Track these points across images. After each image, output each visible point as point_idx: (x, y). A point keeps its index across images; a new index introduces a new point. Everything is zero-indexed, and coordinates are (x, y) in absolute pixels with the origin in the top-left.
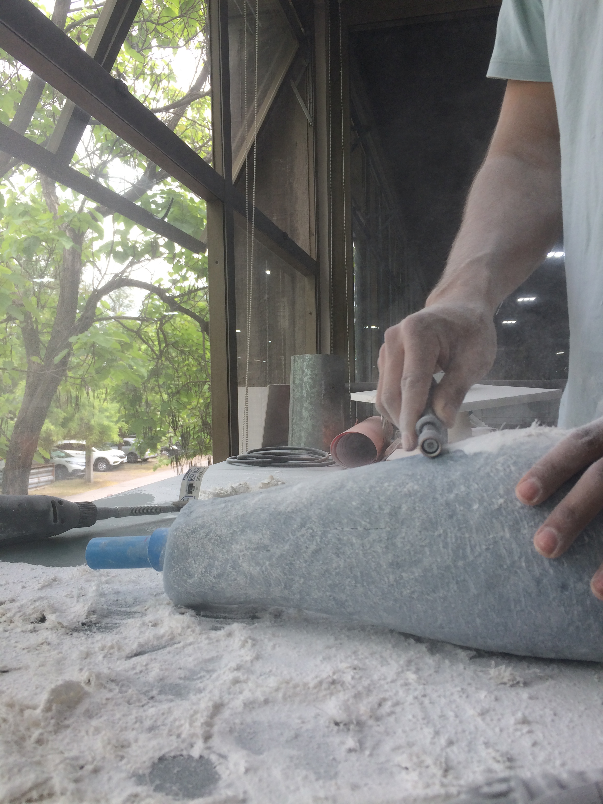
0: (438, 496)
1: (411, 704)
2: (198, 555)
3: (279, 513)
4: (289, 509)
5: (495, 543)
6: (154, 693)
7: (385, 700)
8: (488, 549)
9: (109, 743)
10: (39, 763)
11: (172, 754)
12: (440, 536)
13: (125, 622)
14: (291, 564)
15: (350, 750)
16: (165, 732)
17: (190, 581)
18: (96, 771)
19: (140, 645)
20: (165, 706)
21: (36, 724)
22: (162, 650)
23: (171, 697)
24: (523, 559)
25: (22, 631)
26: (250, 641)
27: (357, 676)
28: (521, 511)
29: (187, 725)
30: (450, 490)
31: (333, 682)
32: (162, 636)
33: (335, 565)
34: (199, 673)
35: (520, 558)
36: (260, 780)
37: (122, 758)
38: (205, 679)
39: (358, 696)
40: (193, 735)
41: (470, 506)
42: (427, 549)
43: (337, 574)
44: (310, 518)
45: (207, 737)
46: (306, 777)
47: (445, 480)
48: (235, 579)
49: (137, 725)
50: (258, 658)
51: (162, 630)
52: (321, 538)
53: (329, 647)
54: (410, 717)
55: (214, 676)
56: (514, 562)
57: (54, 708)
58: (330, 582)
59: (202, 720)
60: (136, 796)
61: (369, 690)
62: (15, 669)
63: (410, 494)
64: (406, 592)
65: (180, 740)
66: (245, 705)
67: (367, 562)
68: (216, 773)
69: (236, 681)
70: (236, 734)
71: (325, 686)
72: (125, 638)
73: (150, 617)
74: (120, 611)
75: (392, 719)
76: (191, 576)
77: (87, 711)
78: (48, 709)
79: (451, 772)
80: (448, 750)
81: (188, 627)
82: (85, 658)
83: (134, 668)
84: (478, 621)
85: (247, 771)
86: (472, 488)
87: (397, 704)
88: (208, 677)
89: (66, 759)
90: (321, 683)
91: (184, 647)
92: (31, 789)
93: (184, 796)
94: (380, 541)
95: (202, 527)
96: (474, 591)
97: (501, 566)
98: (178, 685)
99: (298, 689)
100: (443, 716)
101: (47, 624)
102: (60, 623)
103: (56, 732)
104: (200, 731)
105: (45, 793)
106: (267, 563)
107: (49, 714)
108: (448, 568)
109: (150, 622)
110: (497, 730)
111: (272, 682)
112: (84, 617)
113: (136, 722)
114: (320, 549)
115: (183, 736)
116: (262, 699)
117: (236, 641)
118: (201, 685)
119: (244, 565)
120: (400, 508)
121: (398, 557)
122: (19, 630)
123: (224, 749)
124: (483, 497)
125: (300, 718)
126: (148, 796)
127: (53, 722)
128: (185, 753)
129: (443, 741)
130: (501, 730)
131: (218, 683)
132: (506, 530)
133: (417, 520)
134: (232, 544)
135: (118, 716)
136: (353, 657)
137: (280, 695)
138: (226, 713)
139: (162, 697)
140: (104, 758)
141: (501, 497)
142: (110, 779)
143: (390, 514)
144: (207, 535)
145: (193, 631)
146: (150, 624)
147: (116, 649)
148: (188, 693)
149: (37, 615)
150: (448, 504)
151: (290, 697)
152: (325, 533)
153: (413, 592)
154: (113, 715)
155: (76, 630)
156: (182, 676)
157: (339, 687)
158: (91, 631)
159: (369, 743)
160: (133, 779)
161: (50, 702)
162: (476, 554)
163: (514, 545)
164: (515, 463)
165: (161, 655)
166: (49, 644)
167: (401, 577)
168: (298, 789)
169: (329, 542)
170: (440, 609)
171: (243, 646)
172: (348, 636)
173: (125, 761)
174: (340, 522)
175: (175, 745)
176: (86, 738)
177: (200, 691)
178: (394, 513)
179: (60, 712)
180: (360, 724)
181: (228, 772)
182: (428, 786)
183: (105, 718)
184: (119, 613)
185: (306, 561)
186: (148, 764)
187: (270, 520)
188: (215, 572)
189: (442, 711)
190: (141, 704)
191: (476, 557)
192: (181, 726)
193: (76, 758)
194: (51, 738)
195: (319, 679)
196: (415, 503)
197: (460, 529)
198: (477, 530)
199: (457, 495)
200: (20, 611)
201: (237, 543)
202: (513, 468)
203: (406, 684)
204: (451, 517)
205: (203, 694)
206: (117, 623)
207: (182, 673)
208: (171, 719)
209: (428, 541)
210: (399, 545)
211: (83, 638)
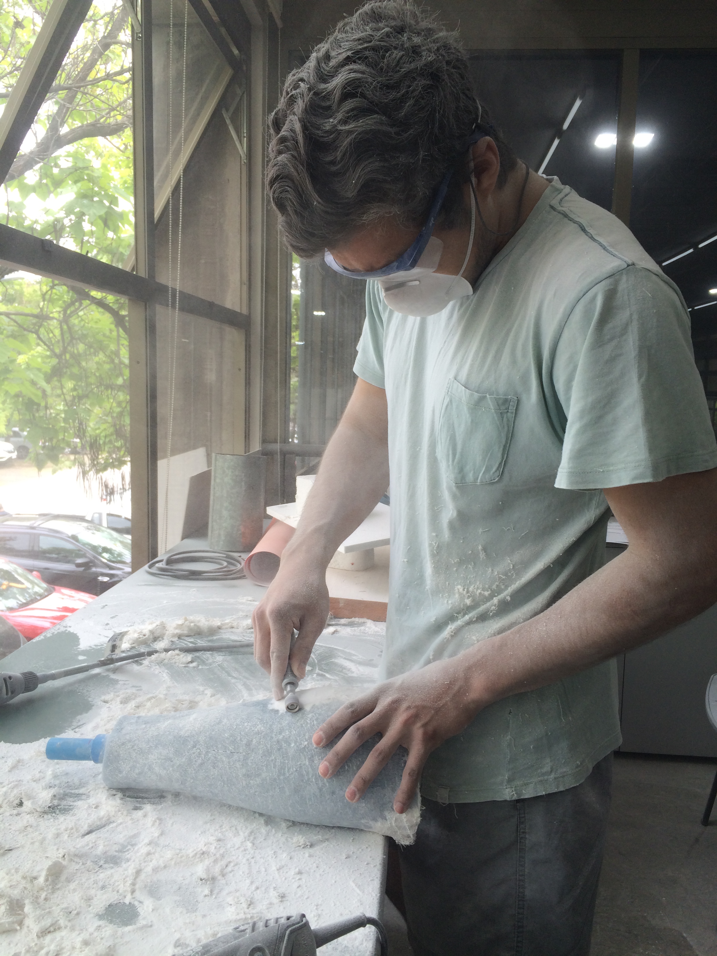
0: (274, 736)
1: (244, 864)
2: (126, 759)
3: (180, 737)
4: (186, 735)
5: (301, 767)
6: (102, 862)
7: (230, 862)
8: (297, 770)
9: (82, 899)
10: (49, 912)
11: (115, 903)
12: (272, 760)
13: (75, 804)
14: (185, 770)
15: (206, 896)
16: (111, 889)
17: (121, 776)
18: (78, 914)
19: (90, 826)
20: (109, 872)
21: (42, 889)
22: (103, 829)
23: (112, 865)
24: (314, 777)
25: (11, 815)
26: (158, 821)
27: (218, 846)
28: (315, 750)
29: (122, 885)
30: (280, 733)
31: (203, 853)
32: (103, 818)
33: (212, 773)
34: (127, 846)
35: (312, 776)
36: (159, 915)
37: (90, 906)
38: (130, 851)
39: (216, 861)
40: (125, 891)
41: (290, 744)
42: (264, 768)
43: (213, 778)
44: (199, 742)
45: (133, 892)
46: (181, 912)
47: (279, 726)
48: (150, 777)
49: (95, 885)
50: (162, 834)
51: (102, 813)
52: (205, 756)
53: (206, 823)
54: (241, 873)
55: (136, 848)
56: (309, 779)
57: (50, 879)
58: (209, 783)
59: (130, 882)
60: (100, 926)
61: (223, 856)
62: (16, 848)
63: (258, 733)
64: (252, 791)
65: (119, 894)
66: (153, 870)
67: (231, 773)
68: (138, 912)
69: (149, 854)
70: (148, 889)
71: (198, 856)
72: (79, 820)
73: (92, 801)
74: (71, 793)
75: (231, 875)
76: (120, 772)
77: (67, 878)
78: (47, 880)
79: (252, 905)
80: (255, 893)
81: (119, 811)
82: (57, 838)
83: (88, 845)
84: (290, 809)
85: (153, 910)
86: (292, 733)
87: (236, 865)
88: (132, 849)
89: (63, 909)
90: (196, 854)
91: (117, 826)
92: (50, 926)
93: (122, 925)
94: (239, 761)
95: (130, 741)
96: (288, 793)
97: (302, 781)
98: (115, 856)
99: (183, 858)
100: (259, 872)
101: (24, 808)
102: (34, 809)
103: (53, 892)
104: (129, 889)
105: (57, 928)
106: (171, 769)
107: (47, 883)
108: (275, 779)
109: (93, 805)
110: (284, 878)
111: (169, 854)
112: (49, 802)
113: (94, 884)
114: (204, 763)
115: (120, 892)
116: (163, 865)
117: (149, 821)
118: (128, 856)
119: (156, 768)
120: (252, 741)
121: (249, 771)
122: (8, 814)
123: (142, 898)
124: (297, 739)
125: (182, 877)
126: (106, 926)
127: (50, 887)
128: (121, 901)
129: (253, 887)
130: (285, 879)
131: (139, 854)
132: (307, 760)
133: (260, 750)
134: (149, 754)
135: (84, 880)
136: (219, 831)
137: (173, 863)
138: (143, 876)
139: (106, 866)
140: (80, 907)
141: (306, 741)
142: (85, 918)
143: (246, 745)
144: (132, 747)
145: (122, 814)
146: (94, 806)
147: (74, 830)
148: (121, 862)
149: (17, 801)
150: (278, 742)
151: (178, 863)
152: (207, 753)
153: (256, 792)
154: (81, 880)
155: (45, 812)
156: (117, 849)
157: (206, 856)
158: (55, 812)
159: (215, 892)
160: (97, 917)
161: (47, 876)
162: (291, 773)
163: (310, 770)
164: (317, 719)
165: (103, 833)
166: (31, 826)
167: (250, 783)
168: (177, 919)
169: (209, 759)
170: (270, 801)
171: (153, 825)
172: (219, 813)
173: (91, 908)
174: (217, 747)
175: (117, 897)
176: (69, 895)
177: (128, 860)
178: (248, 744)
179: (53, 881)
180: (214, 879)
181: (143, 911)
182: (238, 914)
183: (77, 882)
184: (71, 795)
185: (195, 770)
186: (103, 909)
187: (174, 741)
188: (137, 771)
189: (259, 868)
190: (96, 871)
191: (290, 775)
192: (118, 885)
193: (67, 908)
194: (52, 897)
195: (195, 852)
196: (260, 739)
197: (283, 757)
198: (292, 759)
199: (284, 736)
200: (5, 799)
201: (152, 754)
202: (315, 722)
203: (245, 850)
204: (279, 750)
205: (129, 863)
206: (70, 806)
207: (116, 847)
208: (113, 880)
209: (265, 763)
210: (250, 764)
211: (52, 820)
